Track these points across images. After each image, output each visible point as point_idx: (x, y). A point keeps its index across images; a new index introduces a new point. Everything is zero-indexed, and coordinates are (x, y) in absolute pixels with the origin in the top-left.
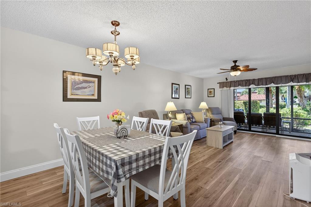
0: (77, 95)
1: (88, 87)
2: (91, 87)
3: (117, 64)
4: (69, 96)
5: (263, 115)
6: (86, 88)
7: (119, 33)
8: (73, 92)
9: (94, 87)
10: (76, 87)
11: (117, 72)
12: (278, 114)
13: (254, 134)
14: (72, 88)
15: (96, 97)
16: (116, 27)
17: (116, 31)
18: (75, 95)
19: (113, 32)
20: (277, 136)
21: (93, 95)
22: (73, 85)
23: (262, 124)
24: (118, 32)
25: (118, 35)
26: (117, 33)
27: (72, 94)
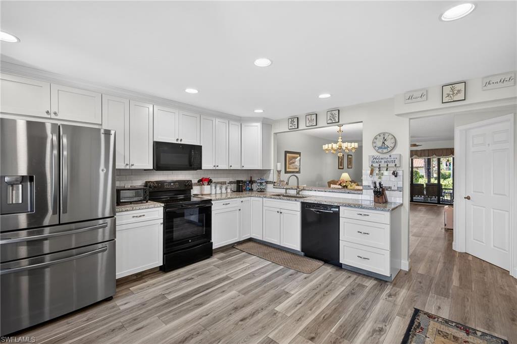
5: (425, 186)
12: (439, 185)
13: (416, 204)
20: (438, 205)
23: (423, 195)
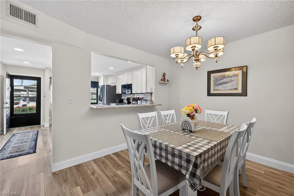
0: (218, 90)
1: (229, 82)
2: (233, 81)
3: (198, 59)
4: (212, 92)
6: (228, 82)
7: (201, 27)
8: (215, 88)
9: (237, 80)
10: (217, 83)
11: (197, 67)
14: (214, 85)
15: (240, 91)
16: (198, 22)
17: (198, 26)
18: (216, 90)
19: (195, 27)
21: (236, 89)
22: (215, 82)
24: (199, 26)
25: (199, 29)
26: (198, 28)
27: (214, 90)
